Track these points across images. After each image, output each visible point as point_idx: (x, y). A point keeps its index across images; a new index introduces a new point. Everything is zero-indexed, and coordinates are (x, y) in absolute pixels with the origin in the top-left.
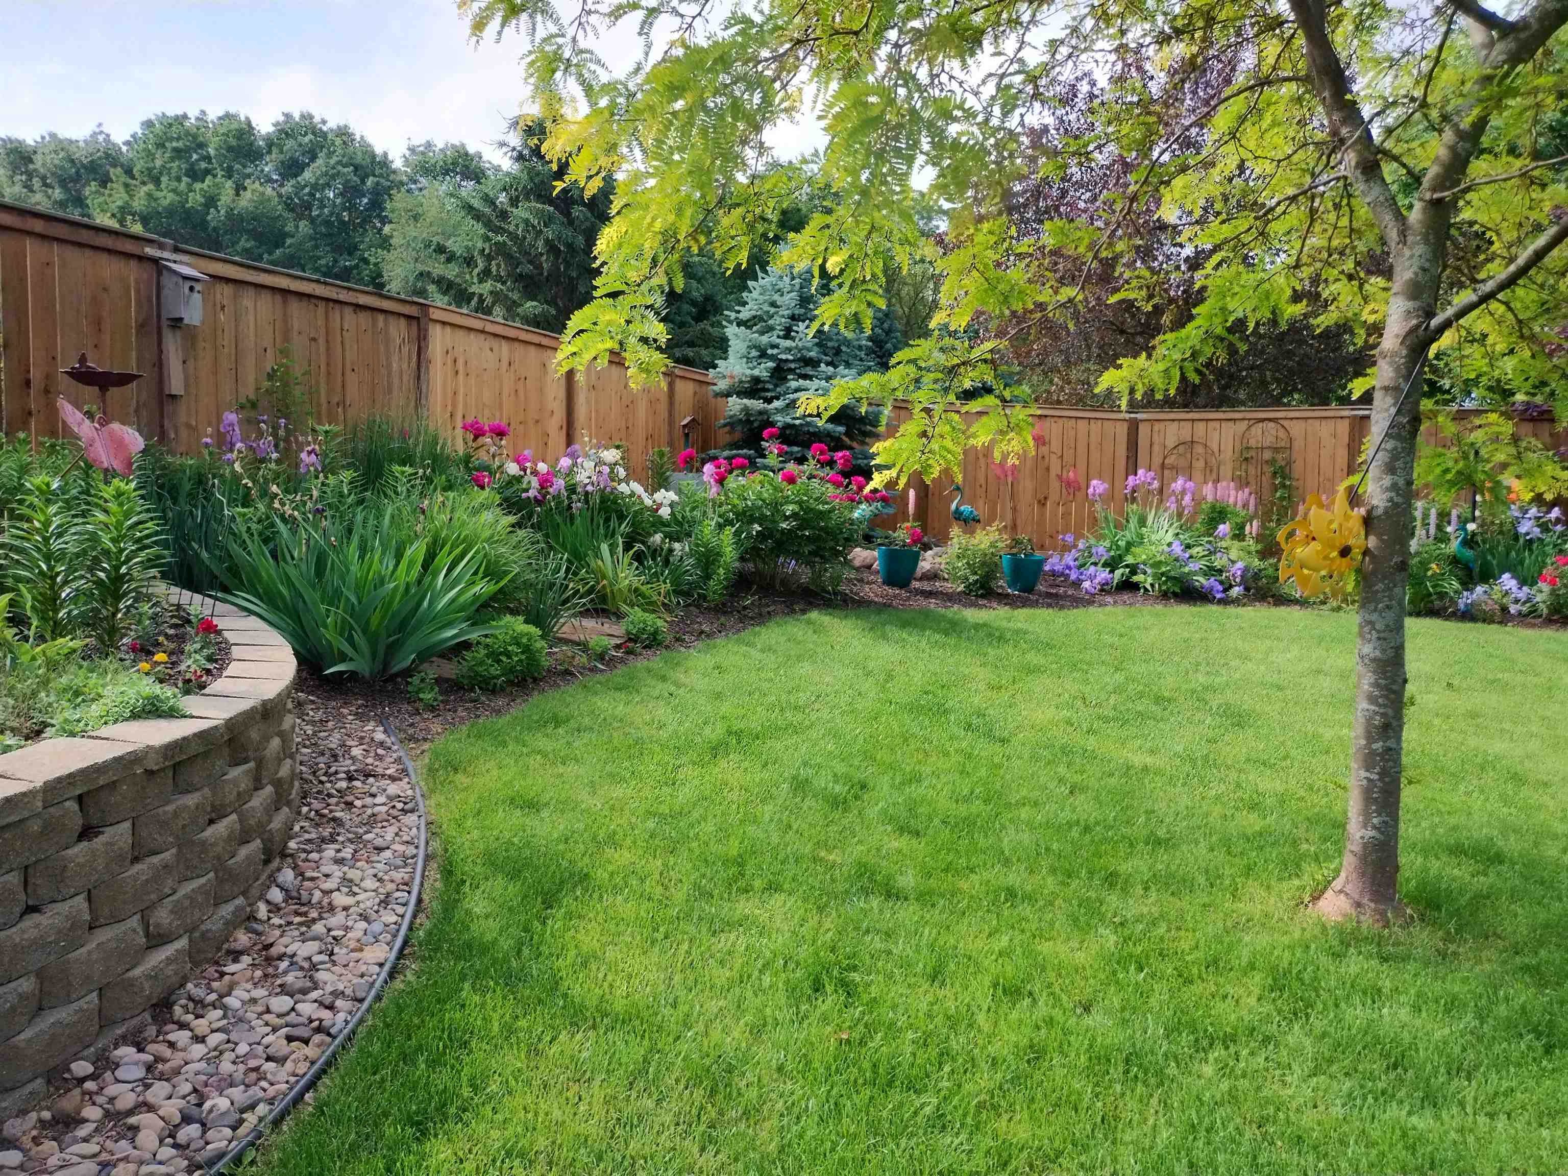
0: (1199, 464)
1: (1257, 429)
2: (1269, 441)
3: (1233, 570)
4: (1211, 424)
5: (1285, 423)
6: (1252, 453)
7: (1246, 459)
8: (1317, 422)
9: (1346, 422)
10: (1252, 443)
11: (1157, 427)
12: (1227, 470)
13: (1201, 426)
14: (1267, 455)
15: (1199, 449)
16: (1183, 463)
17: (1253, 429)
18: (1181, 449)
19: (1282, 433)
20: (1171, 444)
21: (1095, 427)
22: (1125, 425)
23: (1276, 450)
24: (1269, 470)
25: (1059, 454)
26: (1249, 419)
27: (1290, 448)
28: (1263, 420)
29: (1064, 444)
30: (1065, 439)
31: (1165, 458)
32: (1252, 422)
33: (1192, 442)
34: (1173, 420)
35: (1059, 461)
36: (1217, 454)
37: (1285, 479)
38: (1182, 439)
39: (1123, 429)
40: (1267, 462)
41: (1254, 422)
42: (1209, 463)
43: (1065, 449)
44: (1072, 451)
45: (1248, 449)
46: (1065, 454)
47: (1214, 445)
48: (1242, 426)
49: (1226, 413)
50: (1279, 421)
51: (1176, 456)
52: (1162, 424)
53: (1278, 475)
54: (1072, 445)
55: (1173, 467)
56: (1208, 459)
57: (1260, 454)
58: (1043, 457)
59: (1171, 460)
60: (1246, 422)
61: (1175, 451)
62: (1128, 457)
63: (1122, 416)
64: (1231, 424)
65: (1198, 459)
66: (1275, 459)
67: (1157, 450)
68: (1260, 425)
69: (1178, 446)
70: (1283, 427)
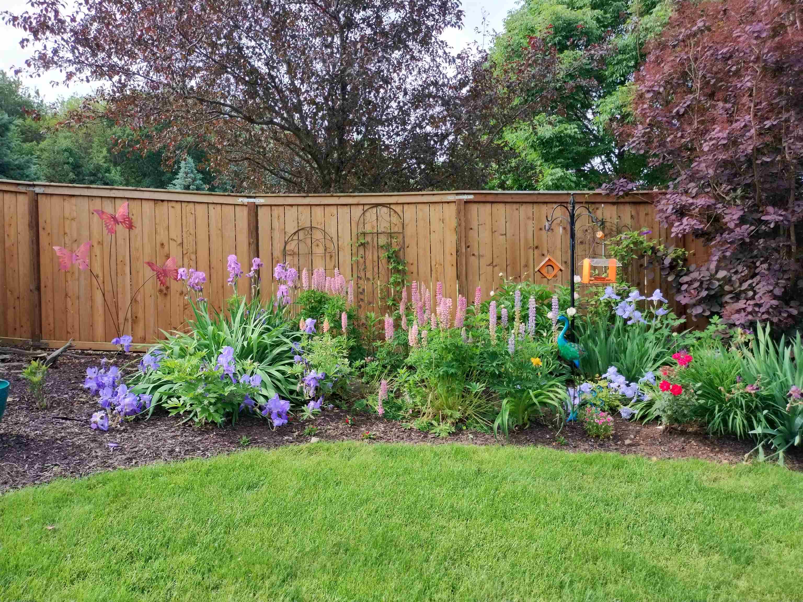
0: (319, 250)
1: (371, 214)
2: (383, 226)
3: (307, 379)
4: (327, 208)
5: (398, 209)
6: (369, 239)
7: (362, 244)
8: (426, 207)
9: (453, 207)
10: (368, 229)
11: (277, 211)
12: (345, 256)
13: (318, 211)
14: (383, 240)
15: (318, 235)
16: (304, 249)
17: (367, 214)
18: (301, 234)
19: (395, 219)
20: (291, 228)
21: (214, 212)
22: (245, 211)
23: (391, 235)
24: (384, 255)
25: (179, 241)
26: (364, 205)
27: (403, 233)
28: (377, 205)
29: (184, 230)
30: (184, 224)
31: (286, 243)
32: (366, 207)
33: (311, 228)
34: (291, 205)
35: (180, 248)
36: (335, 240)
37: (398, 263)
38: (301, 225)
39: (243, 214)
40: (382, 247)
41: (368, 207)
42: (328, 250)
43: (185, 236)
44: (191, 238)
45: (364, 234)
46: (185, 241)
47: (332, 231)
48: (357, 211)
49: (342, 198)
50: (392, 206)
51: (297, 242)
52: (281, 208)
53: (392, 260)
54: (192, 232)
55: (294, 254)
56: (327, 246)
57: (375, 239)
58: (162, 244)
59: (292, 246)
60: (361, 207)
61: (296, 237)
62: (249, 244)
63: (240, 200)
64: (347, 209)
65: (318, 245)
66: (389, 245)
67: (277, 235)
68: (374, 210)
69: (297, 232)
70: (395, 212)
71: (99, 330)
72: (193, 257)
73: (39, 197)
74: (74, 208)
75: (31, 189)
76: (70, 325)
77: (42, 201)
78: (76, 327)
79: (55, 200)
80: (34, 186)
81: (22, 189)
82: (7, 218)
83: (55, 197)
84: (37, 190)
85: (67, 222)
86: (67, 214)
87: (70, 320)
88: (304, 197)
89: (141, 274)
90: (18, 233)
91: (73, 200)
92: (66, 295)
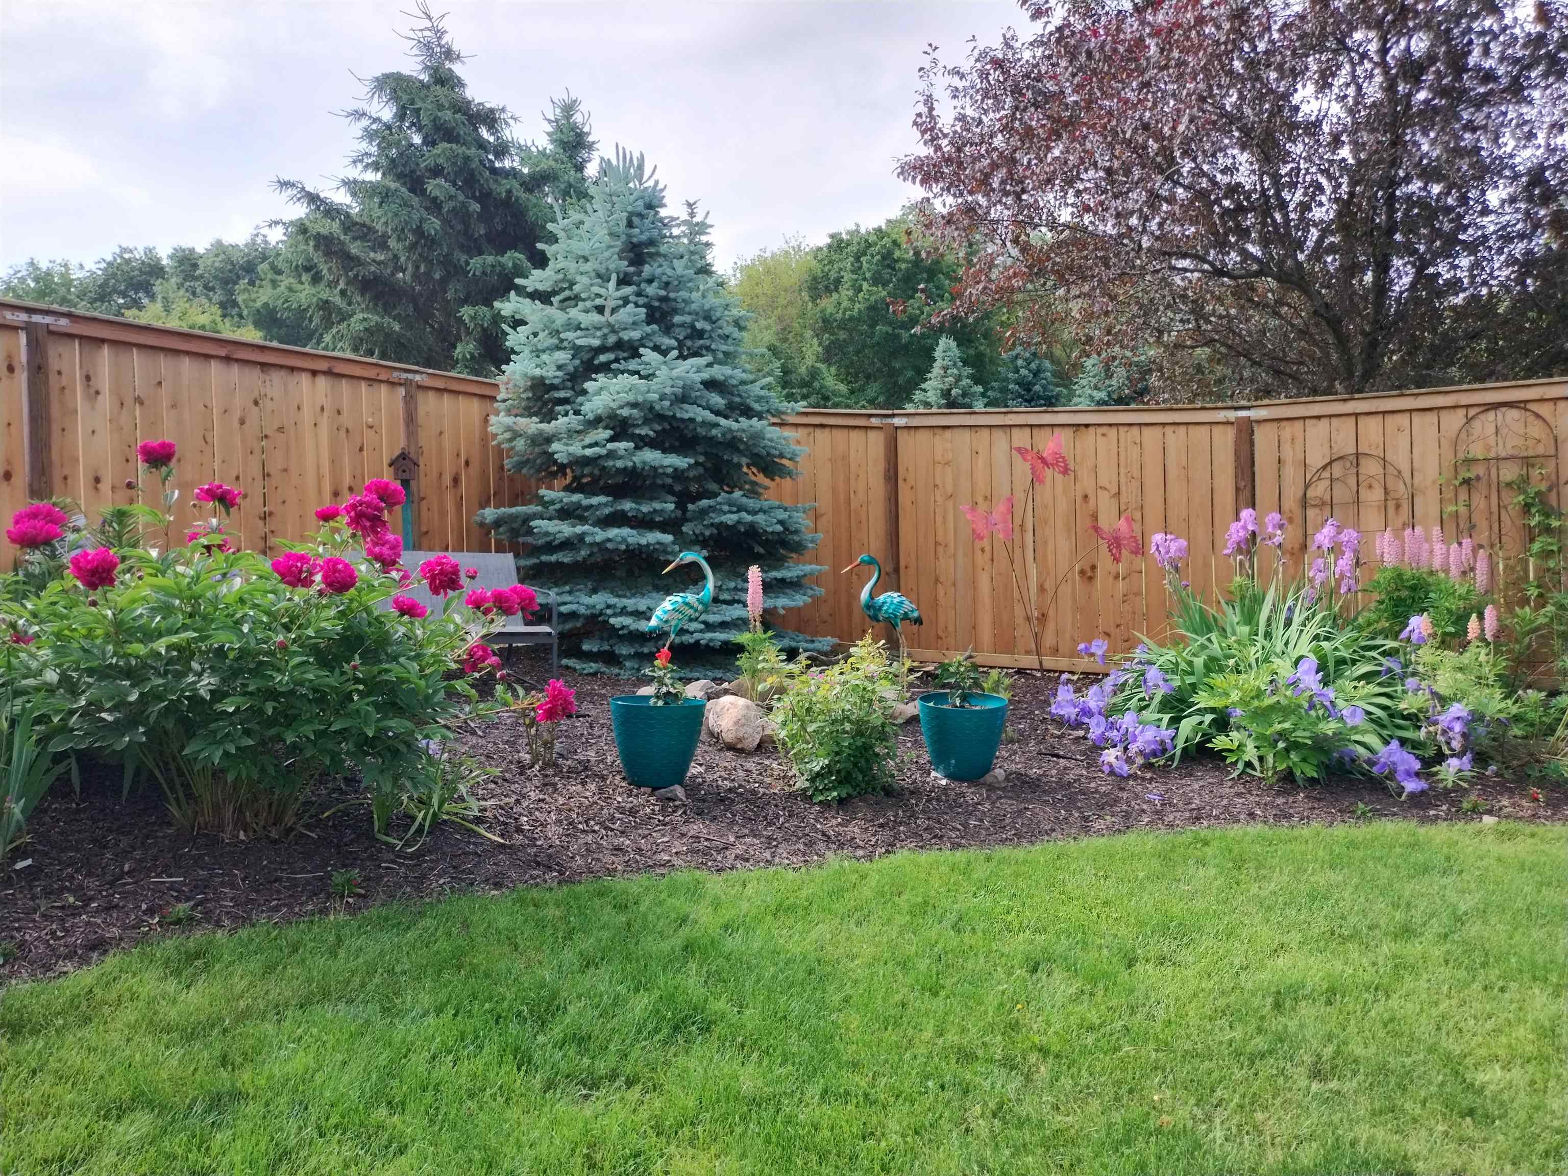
0: (1374, 496)
1: (1485, 424)
2: (1511, 445)
3: (1444, 719)
4: (1389, 419)
5: (1544, 410)
6: (1480, 470)
7: (1467, 482)
10: (1477, 451)
11: (1288, 430)
12: (1428, 506)
13: (1371, 427)
14: (1509, 473)
15: (1371, 468)
16: (1342, 494)
17: (1477, 425)
18: (1337, 470)
19: (1537, 429)
20: (1316, 459)
21: (1175, 438)
22: (1230, 434)
23: (1527, 462)
24: (1514, 500)
25: (1114, 490)
26: (1467, 407)
27: (1556, 456)
28: (1496, 406)
29: (1122, 470)
30: (1122, 463)
31: (1307, 487)
32: (1472, 412)
33: (1357, 455)
34: (1318, 417)
35: (1114, 502)
36: (1407, 475)
37: (1547, 516)
38: (1338, 451)
39: (1225, 440)
40: (1509, 485)
41: (1477, 410)
42: (1392, 494)
43: (1123, 480)
44: (1136, 484)
45: (1469, 462)
46: (1123, 488)
47: (1400, 459)
48: (1455, 420)
49: (1421, 398)
50: (1529, 406)
51: (1328, 482)
52: (1299, 425)
53: (1533, 510)
54: (1136, 474)
55: (1324, 503)
56: (1390, 486)
57: (1494, 471)
58: (1086, 497)
59: (1319, 490)
60: (1461, 412)
61: (1326, 474)
62: (1238, 490)
63: (1221, 416)
64: (1432, 418)
65: (1370, 487)
66: (1526, 480)
67: (1291, 473)
68: (1491, 415)
69: (1330, 463)
70: (1538, 416)
71: (986, 634)
72: (1137, 516)
73: (899, 432)
74: (949, 445)
75: (889, 421)
76: (941, 625)
77: (902, 437)
78: (951, 628)
79: (922, 436)
80: (893, 416)
81: (874, 421)
82: (853, 468)
83: (921, 431)
84: (897, 421)
85: (939, 468)
86: (938, 458)
87: (942, 619)
88: (1345, 400)
89: (1051, 547)
90: (868, 489)
91: (948, 434)
92: (937, 580)
